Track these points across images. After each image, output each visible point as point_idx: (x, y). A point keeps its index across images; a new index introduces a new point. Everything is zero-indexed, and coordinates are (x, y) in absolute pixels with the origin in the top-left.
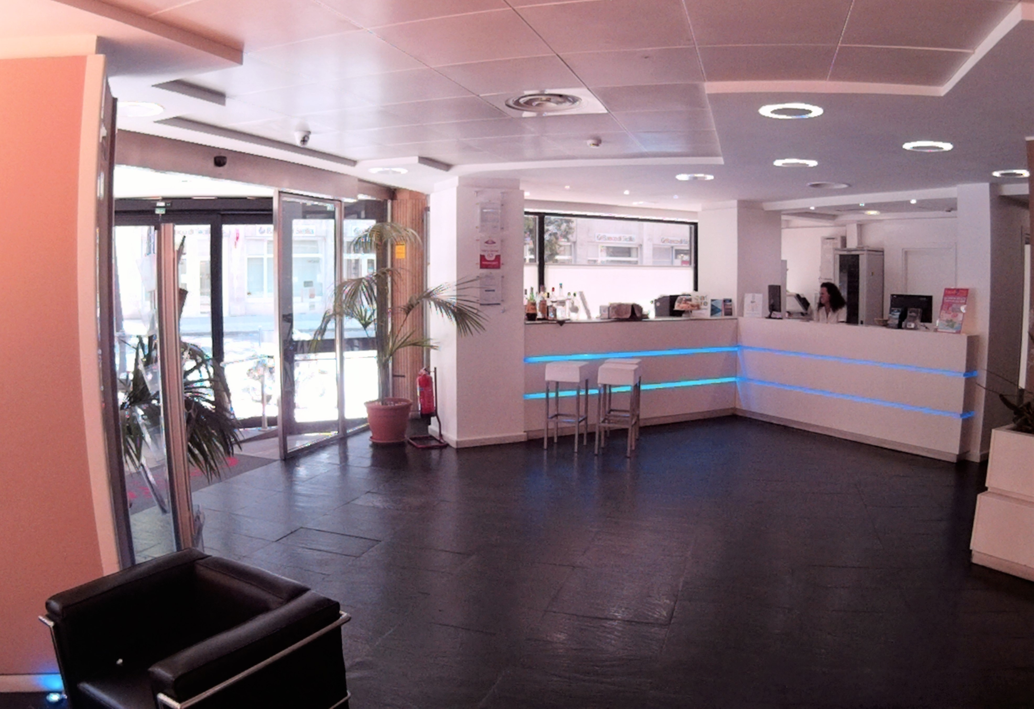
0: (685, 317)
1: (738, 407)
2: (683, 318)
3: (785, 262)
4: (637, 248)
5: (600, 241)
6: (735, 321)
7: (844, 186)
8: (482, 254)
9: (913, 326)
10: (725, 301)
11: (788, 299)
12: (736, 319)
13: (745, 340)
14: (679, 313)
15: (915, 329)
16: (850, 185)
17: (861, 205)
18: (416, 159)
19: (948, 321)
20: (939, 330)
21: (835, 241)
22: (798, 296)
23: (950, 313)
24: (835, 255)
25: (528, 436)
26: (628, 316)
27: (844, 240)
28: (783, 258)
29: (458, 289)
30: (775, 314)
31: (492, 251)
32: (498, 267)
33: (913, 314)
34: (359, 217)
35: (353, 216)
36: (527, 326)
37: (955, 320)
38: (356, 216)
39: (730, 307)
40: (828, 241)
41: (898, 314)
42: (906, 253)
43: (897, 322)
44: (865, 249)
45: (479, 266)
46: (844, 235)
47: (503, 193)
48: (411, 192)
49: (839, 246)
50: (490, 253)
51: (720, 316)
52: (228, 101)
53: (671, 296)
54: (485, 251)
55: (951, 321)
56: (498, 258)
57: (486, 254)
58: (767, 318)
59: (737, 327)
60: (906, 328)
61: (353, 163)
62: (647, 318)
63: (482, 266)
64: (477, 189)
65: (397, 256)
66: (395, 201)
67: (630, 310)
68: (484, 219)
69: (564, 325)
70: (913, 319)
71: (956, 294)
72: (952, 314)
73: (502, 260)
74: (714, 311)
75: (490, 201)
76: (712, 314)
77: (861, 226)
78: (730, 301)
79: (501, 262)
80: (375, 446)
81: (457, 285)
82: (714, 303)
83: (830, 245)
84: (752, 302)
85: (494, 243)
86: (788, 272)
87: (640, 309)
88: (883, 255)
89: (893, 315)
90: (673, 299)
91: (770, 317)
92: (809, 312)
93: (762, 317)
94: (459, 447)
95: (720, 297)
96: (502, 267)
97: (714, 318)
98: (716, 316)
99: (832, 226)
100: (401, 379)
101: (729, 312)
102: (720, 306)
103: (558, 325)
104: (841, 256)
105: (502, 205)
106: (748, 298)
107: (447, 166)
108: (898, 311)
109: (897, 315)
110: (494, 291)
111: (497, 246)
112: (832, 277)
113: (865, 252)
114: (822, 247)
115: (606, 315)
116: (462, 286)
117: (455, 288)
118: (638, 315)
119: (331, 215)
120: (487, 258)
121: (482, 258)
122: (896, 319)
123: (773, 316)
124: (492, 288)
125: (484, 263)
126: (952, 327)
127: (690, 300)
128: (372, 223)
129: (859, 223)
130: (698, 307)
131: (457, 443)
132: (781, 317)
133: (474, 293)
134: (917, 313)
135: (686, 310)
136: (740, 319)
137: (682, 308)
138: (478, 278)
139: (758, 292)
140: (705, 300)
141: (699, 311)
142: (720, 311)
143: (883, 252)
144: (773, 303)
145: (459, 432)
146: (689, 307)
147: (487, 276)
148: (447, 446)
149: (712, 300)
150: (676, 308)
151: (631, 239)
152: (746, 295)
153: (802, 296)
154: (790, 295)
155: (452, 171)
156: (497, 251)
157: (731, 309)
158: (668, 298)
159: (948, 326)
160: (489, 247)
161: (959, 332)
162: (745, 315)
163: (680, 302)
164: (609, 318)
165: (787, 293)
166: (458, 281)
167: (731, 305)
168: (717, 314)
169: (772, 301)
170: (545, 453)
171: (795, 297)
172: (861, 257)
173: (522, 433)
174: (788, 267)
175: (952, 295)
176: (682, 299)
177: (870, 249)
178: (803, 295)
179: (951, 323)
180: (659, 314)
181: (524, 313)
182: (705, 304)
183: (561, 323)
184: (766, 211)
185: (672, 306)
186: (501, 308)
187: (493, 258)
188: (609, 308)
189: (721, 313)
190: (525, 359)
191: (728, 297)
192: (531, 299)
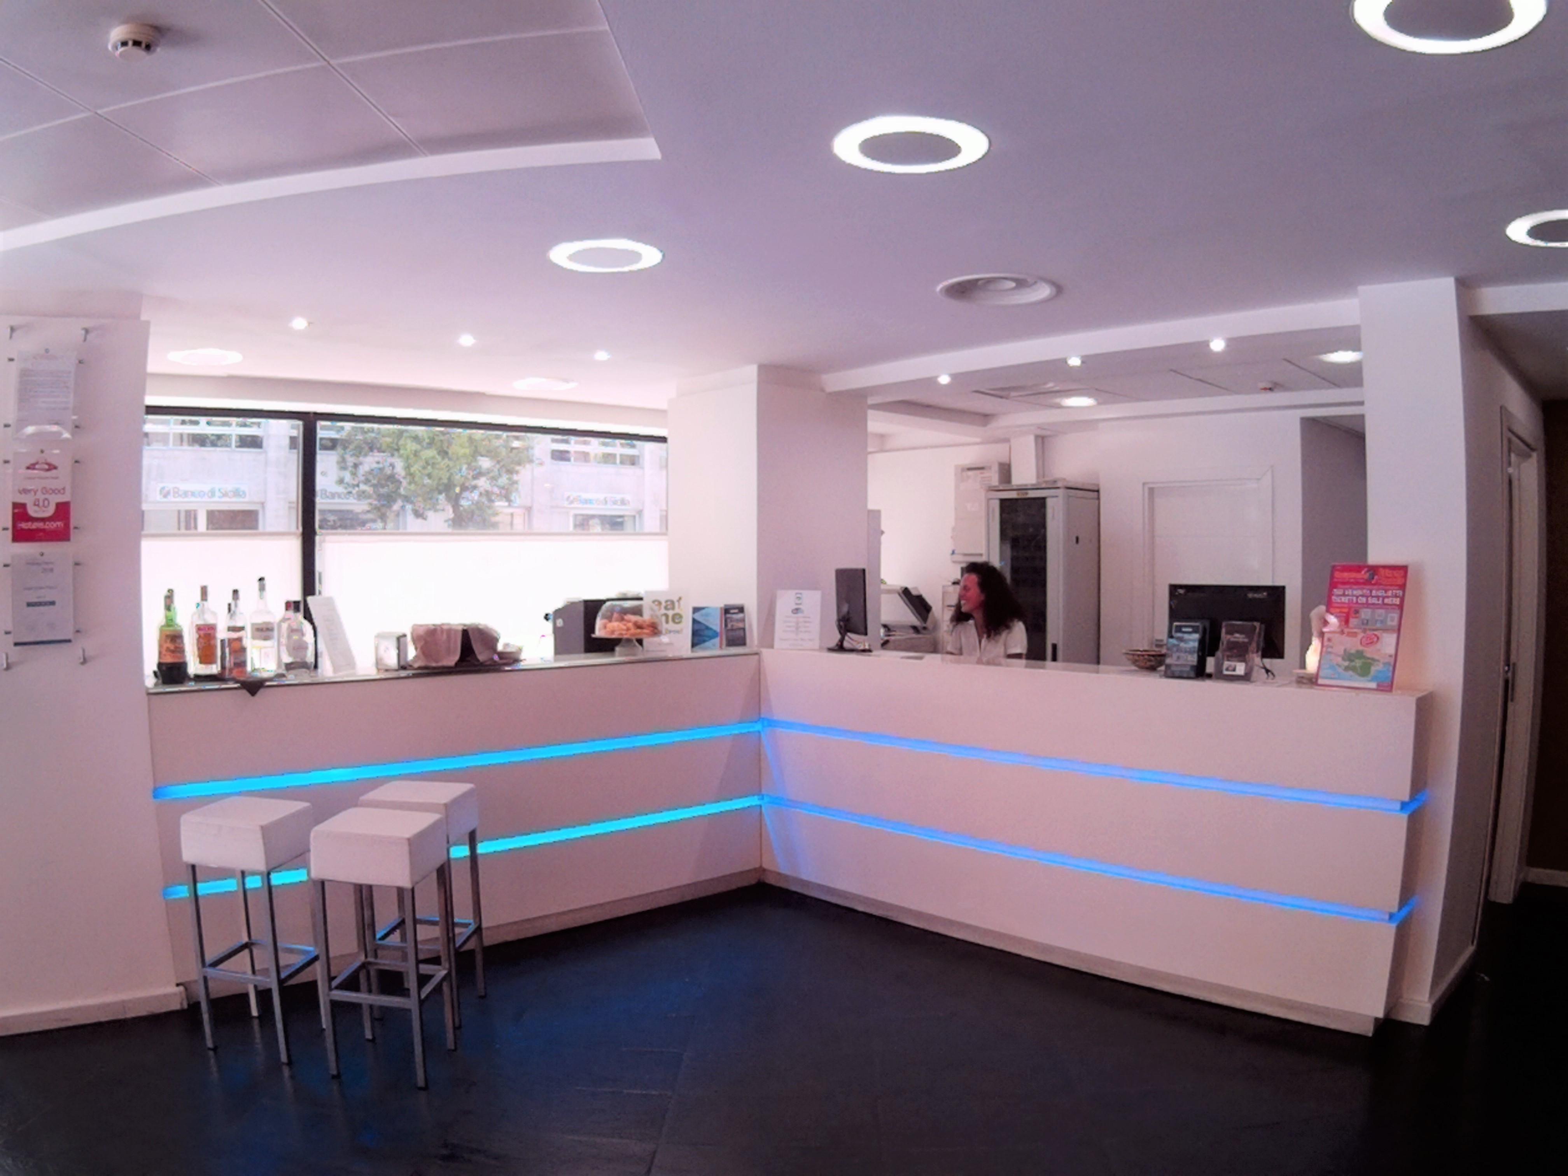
0: (620, 655)
1: (768, 866)
2: (619, 656)
3: (877, 514)
4: (634, 517)
5: (572, 506)
6: (754, 658)
8: (21, 499)
9: (1240, 669)
10: (727, 610)
11: (884, 598)
12: (756, 654)
13: (778, 706)
14: (606, 646)
15: (1246, 678)
19: (1349, 657)
20: (1320, 681)
21: (986, 474)
22: (906, 592)
23: (1354, 635)
24: (987, 502)
26: (452, 660)
27: (1006, 471)
28: (871, 506)
30: (852, 640)
31: (45, 490)
32: (62, 535)
33: (1239, 637)
36: (159, 701)
37: (1369, 652)
39: (741, 625)
40: (970, 473)
41: (1196, 636)
42: (1151, 491)
43: (1193, 659)
44: (1059, 484)
45: (9, 534)
46: (1005, 460)
47: (85, 330)
49: (995, 481)
50: (40, 496)
51: (713, 648)
53: (586, 602)
54: (25, 491)
55: (1360, 655)
56: (63, 510)
57: (27, 499)
58: (831, 650)
59: (759, 671)
60: (1218, 675)
62: (517, 660)
63: (19, 536)
64: (16, 321)
67: (459, 644)
69: (262, 692)
70: (1239, 652)
71: (1367, 582)
72: (1361, 635)
73: (75, 519)
74: (699, 635)
75: (47, 351)
76: (694, 645)
77: (1042, 441)
78: (741, 609)
79: (73, 523)
82: (697, 616)
83: (974, 482)
84: (796, 611)
85: (52, 467)
86: (883, 538)
87: (489, 639)
88: (1098, 498)
89: (1181, 639)
90: (592, 608)
91: (840, 648)
92: (929, 624)
93: (821, 649)
95: (716, 601)
96: (73, 536)
97: (699, 653)
98: (706, 649)
99: (978, 444)
101: (737, 638)
102: (715, 623)
103: (244, 692)
104: (1003, 501)
105: (80, 362)
106: (785, 601)
108: (1195, 631)
109: (1192, 640)
110: (52, 603)
111: (62, 478)
112: (983, 551)
113: (1060, 492)
114: (957, 487)
118: (482, 657)
120: (32, 511)
121: (20, 513)
122: (1190, 652)
123: (846, 644)
124: (50, 597)
125: (24, 525)
126: (1364, 671)
127: (638, 611)
129: (1040, 432)
130: (654, 629)
132: (867, 647)
134: (1249, 633)
135: (625, 637)
136: (766, 652)
137: (613, 632)
138: (7, 567)
139: (813, 587)
140: (677, 611)
141: (656, 639)
142: (715, 635)
143: (1098, 491)
144: (848, 613)
146: (628, 629)
147: (32, 563)
149: (696, 610)
150: (600, 632)
151: (623, 502)
152: (779, 593)
153: (914, 593)
154: (889, 592)
156: (62, 491)
157: (744, 629)
158: (582, 608)
159: (1347, 669)
160: (38, 483)
161: (1386, 686)
162: (777, 644)
163: (609, 618)
164: (403, 668)
165: (883, 587)
167: (743, 620)
168: (707, 644)
169: (845, 609)
171: (899, 595)
172: (1050, 503)
174: (883, 527)
175: (1357, 583)
176: (612, 611)
177: (1070, 485)
178: (916, 588)
179: (1358, 663)
180: (561, 648)
181: (150, 661)
182: (677, 619)
183: (254, 686)
184: (830, 394)
185: (590, 627)
186: (75, 651)
187: (50, 511)
188: (400, 640)
189: (717, 641)
190: (156, 793)
191: (734, 600)
192: (170, 622)
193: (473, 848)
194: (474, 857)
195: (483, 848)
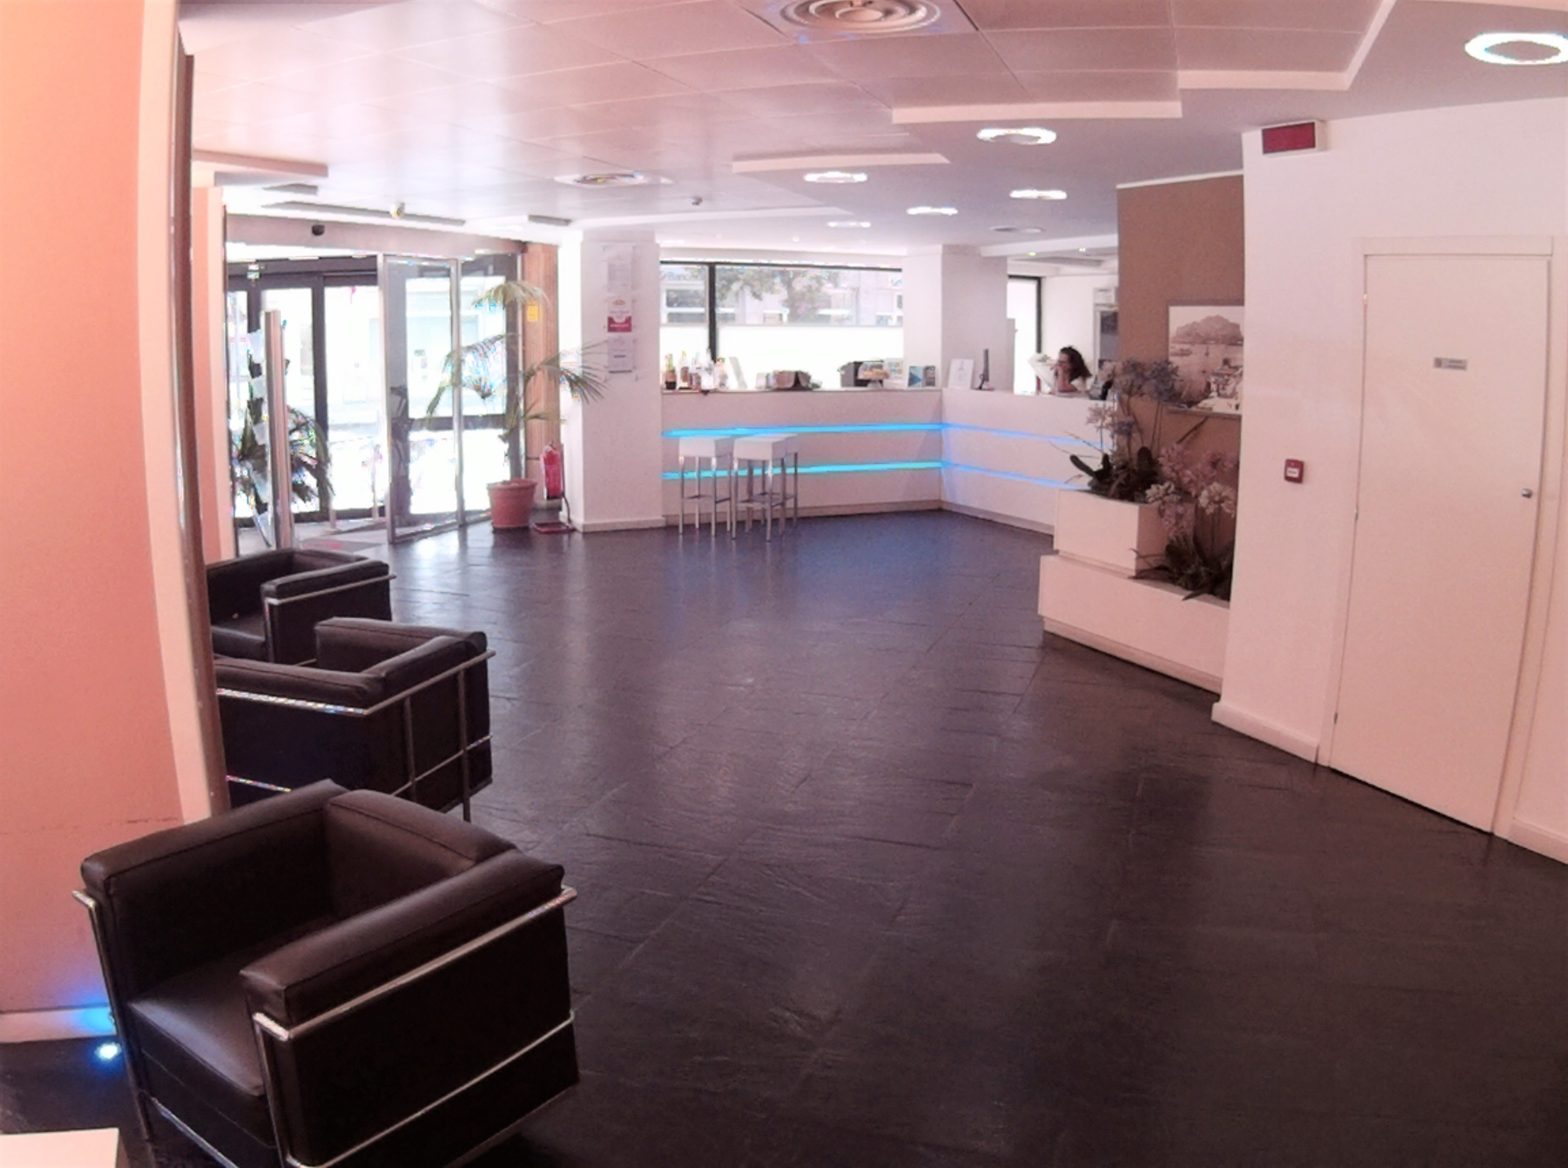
1: (943, 499)
2: (870, 387)
3: (1012, 321)
6: (938, 394)
7: (1037, 231)
10: (927, 369)
12: (940, 390)
13: (950, 415)
14: (864, 383)
16: (1042, 229)
17: (1081, 250)
18: (525, 218)
24: (1095, 312)
25: (667, 522)
26: (791, 384)
28: (1010, 315)
29: (583, 355)
30: (984, 385)
31: (621, 312)
32: (629, 330)
34: (486, 274)
35: (478, 272)
36: (666, 397)
38: (482, 272)
39: (933, 376)
45: (606, 329)
47: (634, 248)
48: (543, 245)
50: (619, 314)
51: (919, 386)
52: (331, 172)
53: (855, 362)
54: (613, 312)
56: (628, 320)
57: (613, 315)
58: (976, 389)
59: (941, 398)
61: (462, 222)
62: (822, 387)
63: (611, 329)
64: (604, 244)
65: (529, 319)
66: (526, 255)
67: (793, 378)
68: (612, 276)
69: (708, 395)
73: (633, 322)
74: (913, 380)
75: (619, 257)
76: (909, 384)
78: (933, 368)
79: (633, 325)
80: (496, 531)
81: (582, 349)
82: (913, 372)
84: (960, 370)
85: (624, 303)
87: (807, 377)
90: (857, 365)
91: (980, 389)
93: (971, 389)
94: (587, 530)
95: (922, 363)
96: (633, 329)
97: (912, 388)
98: (915, 386)
99: (1107, 274)
100: (535, 462)
101: (931, 382)
102: (920, 375)
103: (701, 395)
104: (1101, 312)
105: (633, 261)
106: (955, 364)
107: (567, 222)
110: (624, 356)
111: (628, 307)
112: (1081, 341)
114: (1094, 301)
115: (763, 382)
116: (588, 350)
117: (580, 352)
118: (803, 384)
119: (447, 273)
120: (616, 320)
121: (611, 321)
123: (982, 387)
124: (623, 353)
125: (612, 326)
127: (880, 367)
128: (500, 280)
130: (889, 376)
131: (584, 526)
133: (602, 360)
135: (873, 379)
136: (944, 390)
137: (867, 376)
138: (606, 342)
139: (970, 357)
140: (902, 368)
141: (889, 381)
142: (919, 380)
145: (587, 513)
146: (875, 375)
147: (616, 340)
148: (574, 530)
149: (912, 368)
150: (861, 376)
152: (952, 360)
155: (572, 226)
156: (627, 312)
157: (934, 378)
158: (853, 365)
160: (617, 309)
162: (950, 385)
163: (866, 370)
164: (769, 387)
166: (583, 344)
167: (934, 373)
170: (681, 537)
173: (660, 517)
176: (867, 366)
180: (844, 383)
181: (662, 382)
182: (900, 372)
183: (706, 392)
184: (985, 258)
185: (856, 373)
186: (633, 375)
187: (623, 320)
188: (767, 377)
189: (920, 383)
190: (663, 434)
191: (930, 364)
192: (670, 365)
193: (796, 470)
194: (796, 474)
195: (800, 470)
